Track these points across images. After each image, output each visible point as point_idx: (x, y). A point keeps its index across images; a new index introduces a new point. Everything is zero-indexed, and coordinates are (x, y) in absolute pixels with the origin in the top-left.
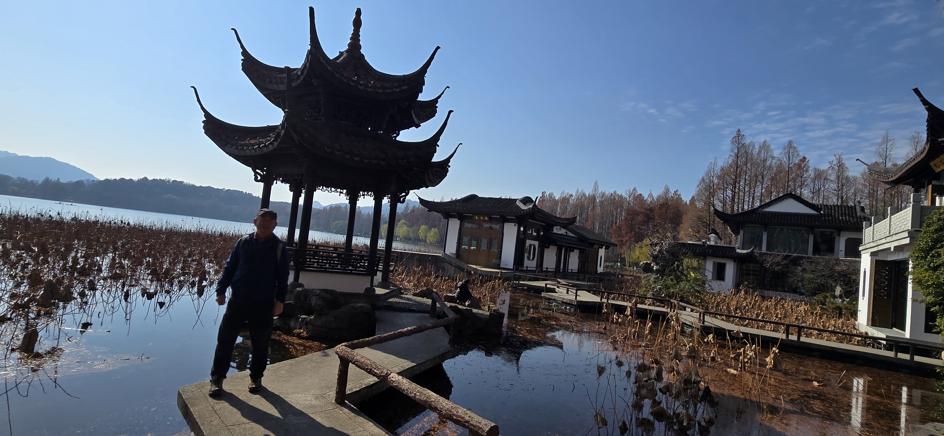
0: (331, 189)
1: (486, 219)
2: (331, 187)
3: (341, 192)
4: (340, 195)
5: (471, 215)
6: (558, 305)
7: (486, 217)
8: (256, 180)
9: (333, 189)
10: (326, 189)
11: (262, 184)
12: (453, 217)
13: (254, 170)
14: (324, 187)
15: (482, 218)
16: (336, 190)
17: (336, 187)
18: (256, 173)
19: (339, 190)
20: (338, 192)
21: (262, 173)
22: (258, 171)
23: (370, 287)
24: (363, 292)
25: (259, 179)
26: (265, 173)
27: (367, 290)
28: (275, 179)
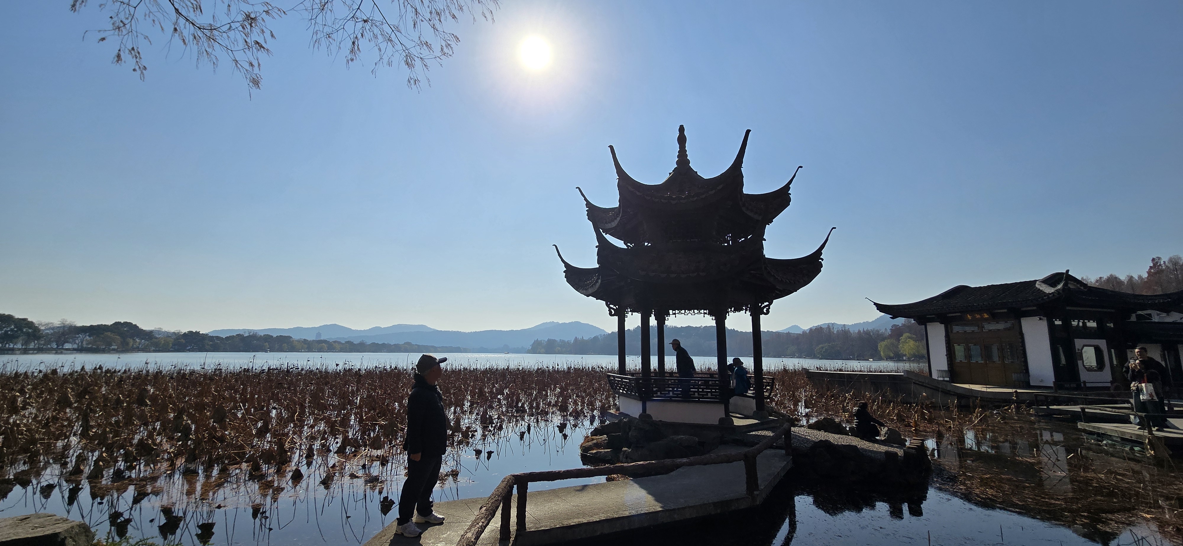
0: (694, 312)
1: (986, 316)
2: (694, 309)
3: (705, 313)
4: (704, 317)
5: (959, 314)
6: (1114, 445)
7: (985, 314)
8: (611, 314)
9: (696, 311)
10: (689, 312)
11: (616, 318)
12: (931, 320)
13: (608, 306)
14: (687, 311)
15: (978, 316)
16: (699, 312)
18: (610, 308)
19: (702, 311)
20: (701, 313)
21: (615, 308)
22: (612, 306)
23: (724, 416)
24: (717, 423)
25: (613, 313)
26: (617, 307)
27: (721, 420)
28: (627, 310)
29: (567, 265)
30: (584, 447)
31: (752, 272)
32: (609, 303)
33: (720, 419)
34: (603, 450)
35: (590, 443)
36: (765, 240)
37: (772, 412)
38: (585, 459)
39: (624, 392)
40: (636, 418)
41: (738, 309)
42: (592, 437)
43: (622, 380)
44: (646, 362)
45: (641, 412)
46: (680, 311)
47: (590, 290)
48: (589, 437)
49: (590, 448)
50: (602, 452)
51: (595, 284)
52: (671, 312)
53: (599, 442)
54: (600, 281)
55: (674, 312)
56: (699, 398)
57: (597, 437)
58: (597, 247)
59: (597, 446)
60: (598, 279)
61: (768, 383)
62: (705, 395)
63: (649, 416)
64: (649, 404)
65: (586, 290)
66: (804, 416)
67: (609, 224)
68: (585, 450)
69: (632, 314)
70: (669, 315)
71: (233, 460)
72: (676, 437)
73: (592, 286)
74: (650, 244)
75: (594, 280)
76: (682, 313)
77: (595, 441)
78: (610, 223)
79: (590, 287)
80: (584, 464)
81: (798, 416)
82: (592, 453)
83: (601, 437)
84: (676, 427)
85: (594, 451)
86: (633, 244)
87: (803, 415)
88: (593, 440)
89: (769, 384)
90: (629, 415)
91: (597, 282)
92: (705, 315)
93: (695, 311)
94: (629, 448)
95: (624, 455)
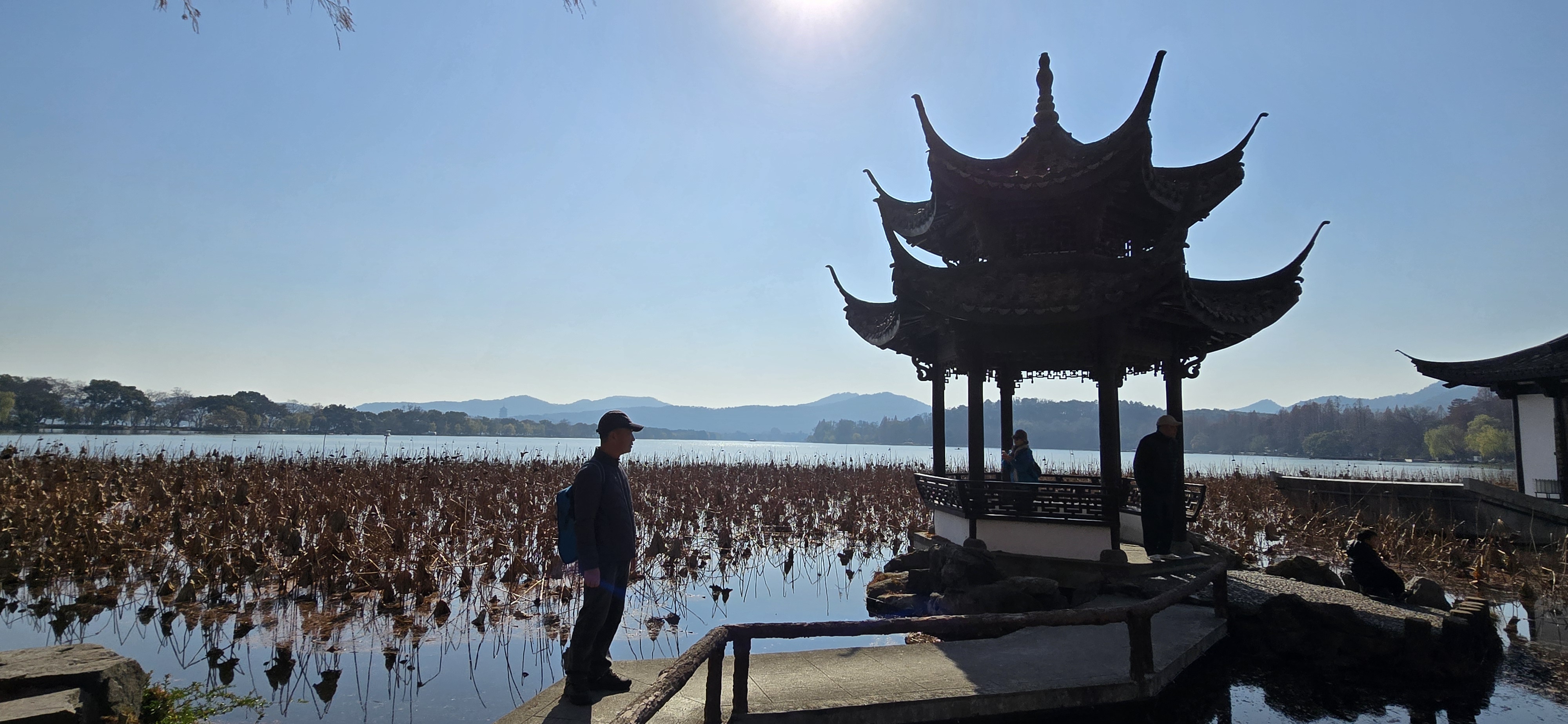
0: (1064, 374)
3: (1083, 376)
8: (920, 377)
9: (1068, 372)
10: (1055, 374)
11: (930, 383)
12: (1528, 390)
13: (916, 363)
14: (1052, 372)
17: (1074, 369)
18: (919, 368)
19: (1079, 373)
20: (1078, 376)
21: (927, 367)
22: (922, 364)
23: (1110, 548)
24: (1098, 559)
25: (925, 375)
26: (931, 365)
27: (1104, 554)
28: (947, 371)
29: (848, 298)
30: (871, 588)
31: (1165, 303)
32: (917, 359)
33: (1102, 552)
34: (900, 595)
35: (881, 583)
36: (1188, 246)
37: (1200, 544)
38: (872, 607)
39: (941, 503)
40: (960, 546)
41: (1142, 368)
42: (886, 574)
43: (937, 483)
44: (976, 456)
45: (968, 536)
46: (1040, 373)
47: (884, 338)
48: (881, 572)
49: (881, 590)
50: (899, 597)
51: (891, 328)
52: (1024, 374)
53: (896, 581)
54: (898, 322)
55: (1030, 374)
56: (1066, 516)
57: (894, 574)
58: (891, 266)
59: (893, 587)
60: (895, 319)
61: (1195, 495)
62: (1077, 512)
63: (981, 544)
64: (979, 524)
65: (879, 337)
66: (1265, 553)
67: (918, 229)
68: (873, 592)
69: (957, 378)
70: (1022, 379)
71: (361, 586)
72: (1021, 579)
73: (887, 330)
74: (985, 261)
75: (890, 321)
76: (1044, 376)
77: (889, 580)
78: (919, 226)
79: (885, 333)
80: (871, 615)
81: (1255, 552)
82: (883, 599)
83: (900, 574)
84: (1025, 563)
85: (887, 596)
86: (958, 262)
87: (1264, 550)
88: (886, 577)
89: (1195, 497)
90: (949, 541)
91: (894, 324)
92: (1084, 379)
93: (1066, 371)
94: (941, 593)
95: (932, 605)
